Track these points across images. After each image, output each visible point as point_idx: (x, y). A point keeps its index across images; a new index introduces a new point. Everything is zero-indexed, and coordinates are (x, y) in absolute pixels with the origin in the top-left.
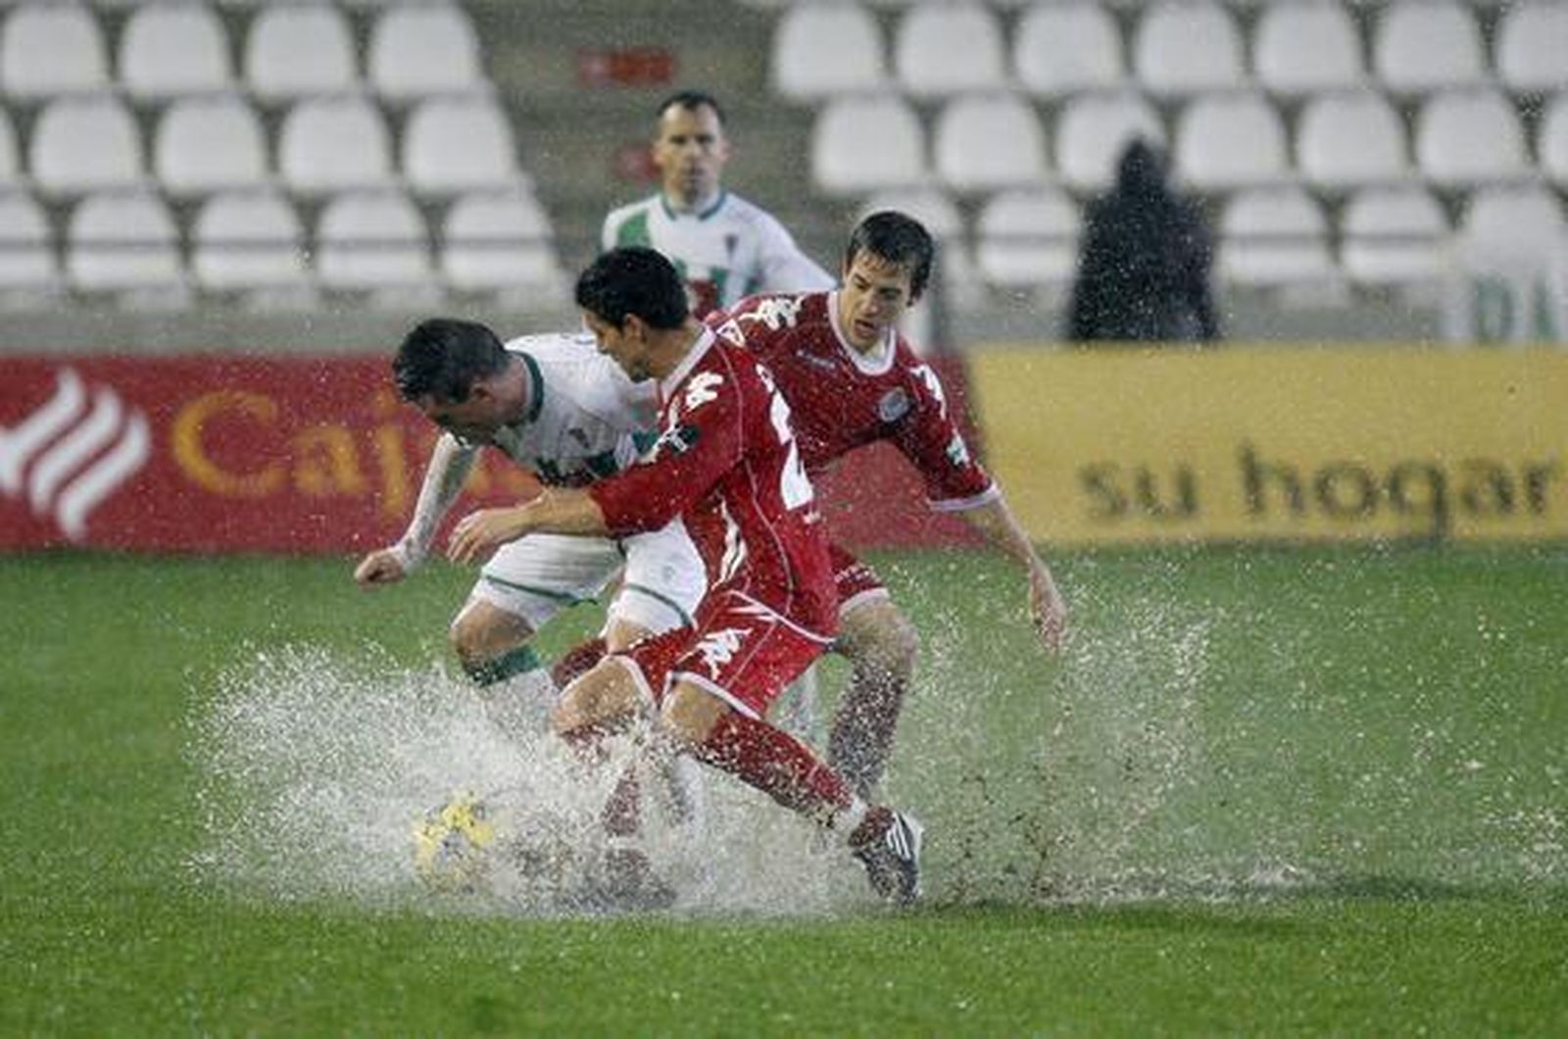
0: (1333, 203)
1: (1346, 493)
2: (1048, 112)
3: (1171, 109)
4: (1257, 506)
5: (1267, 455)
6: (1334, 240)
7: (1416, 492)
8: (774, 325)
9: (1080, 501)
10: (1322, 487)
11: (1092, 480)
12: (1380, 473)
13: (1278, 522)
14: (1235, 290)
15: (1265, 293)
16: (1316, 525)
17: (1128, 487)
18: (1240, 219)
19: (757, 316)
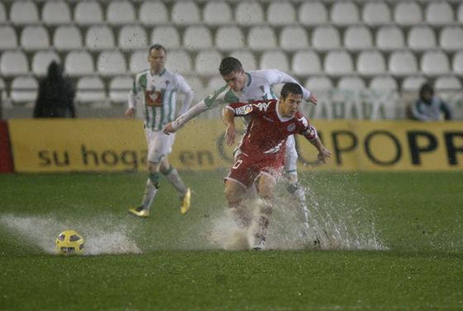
0: (107, 80)
1: (110, 159)
2: (30, 55)
3: (63, 54)
4: (86, 162)
5: (88, 148)
6: (107, 90)
7: (129, 158)
8: (261, 109)
9: (38, 160)
10: (104, 156)
11: (41, 155)
12: (119, 153)
13: (91, 166)
14: (80, 103)
15: (88, 104)
16: (102, 167)
17: (51, 157)
18: (82, 84)
19: (257, 106)
